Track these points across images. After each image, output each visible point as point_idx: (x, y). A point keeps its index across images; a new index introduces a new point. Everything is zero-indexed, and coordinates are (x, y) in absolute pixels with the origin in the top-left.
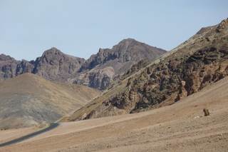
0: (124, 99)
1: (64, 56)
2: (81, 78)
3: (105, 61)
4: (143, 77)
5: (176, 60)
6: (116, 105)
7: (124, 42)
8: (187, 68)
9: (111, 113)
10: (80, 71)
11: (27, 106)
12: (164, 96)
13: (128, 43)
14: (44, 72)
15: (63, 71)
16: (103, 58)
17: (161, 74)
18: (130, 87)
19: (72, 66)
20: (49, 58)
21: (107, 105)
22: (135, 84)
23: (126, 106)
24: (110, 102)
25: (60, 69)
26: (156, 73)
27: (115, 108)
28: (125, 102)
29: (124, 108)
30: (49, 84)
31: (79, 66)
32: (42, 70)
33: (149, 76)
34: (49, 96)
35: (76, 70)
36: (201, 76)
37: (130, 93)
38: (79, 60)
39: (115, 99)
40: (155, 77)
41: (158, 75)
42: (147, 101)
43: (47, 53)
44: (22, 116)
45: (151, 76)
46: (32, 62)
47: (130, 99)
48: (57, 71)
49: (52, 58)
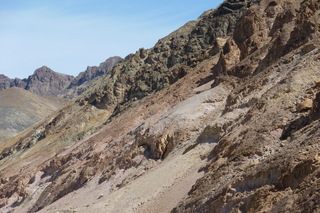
0: (106, 95)
1: (54, 74)
2: (70, 93)
3: (93, 77)
4: (134, 62)
5: (182, 37)
6: (94, 103)
7: (110, 59)
8: (217, 25)
9: (87, 115)
10: (70, 87)
11: (11, 119)
12: (182, 69)
13: (114, 61)
14: (35, 88)
15: (53, 88)
16: (90, 75)
17: (161, 58)
18: (115, 77)
19: (61, 83)
20: (40, 76)
21: (82, 104)
22: (123, 72)
23: (109, 104)
24: (86, 99)
25: (51, 85)
26: (154, 56)
27: (93, 107)
28: (108, 99)
29: (106, 108)
30: (36, 98)
31: (68, 83)
32: (34, 87)
33: (142, 60)
34: (35, 109)
35: (65, 87)
36: (269, 15)
37: (115, 85)
38: (69, 78)
39: (95, 95)
40: (151, 62)
41: (155, 59)
42: (144, 87)
43: (38, 71)
44: (5, 129)
45: (146, 61)
46: (25, 80)
47: (116, 94)
48: (47, 88)
49: (43, 75)
